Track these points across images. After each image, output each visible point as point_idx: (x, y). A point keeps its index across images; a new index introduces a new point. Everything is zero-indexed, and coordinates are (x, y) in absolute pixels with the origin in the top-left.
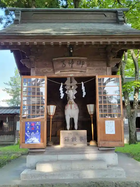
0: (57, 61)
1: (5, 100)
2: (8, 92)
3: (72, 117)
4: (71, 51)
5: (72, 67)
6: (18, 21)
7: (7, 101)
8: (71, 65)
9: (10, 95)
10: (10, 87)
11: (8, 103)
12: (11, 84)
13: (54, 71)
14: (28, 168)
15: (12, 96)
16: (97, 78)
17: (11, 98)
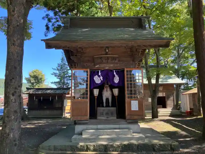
0: (97, 58)
1: (53, 82)
2: (56, 76)
3: (107, 97)
4: (107, 51)
5: (107, 62)
6: (68, 27)
7: (55, 83)
8: (106, 61)
9: (58, 78)
10: (57, 72)
11: (56, 85)
12: (58, 70)
13: (95, 65)
14: (77, 134)
15: (59, 79)
16: (126, 70)
17: (58, 80)
